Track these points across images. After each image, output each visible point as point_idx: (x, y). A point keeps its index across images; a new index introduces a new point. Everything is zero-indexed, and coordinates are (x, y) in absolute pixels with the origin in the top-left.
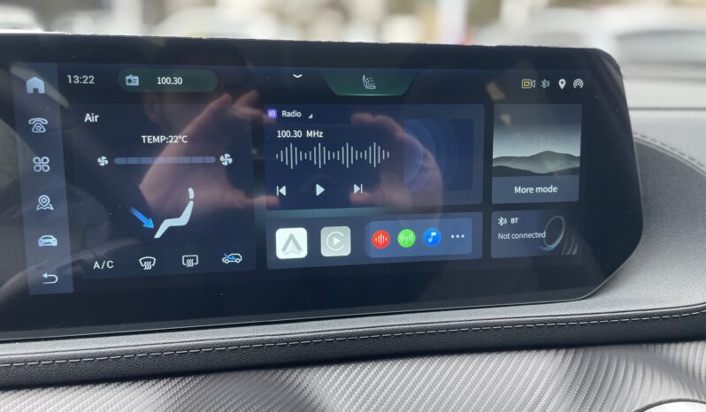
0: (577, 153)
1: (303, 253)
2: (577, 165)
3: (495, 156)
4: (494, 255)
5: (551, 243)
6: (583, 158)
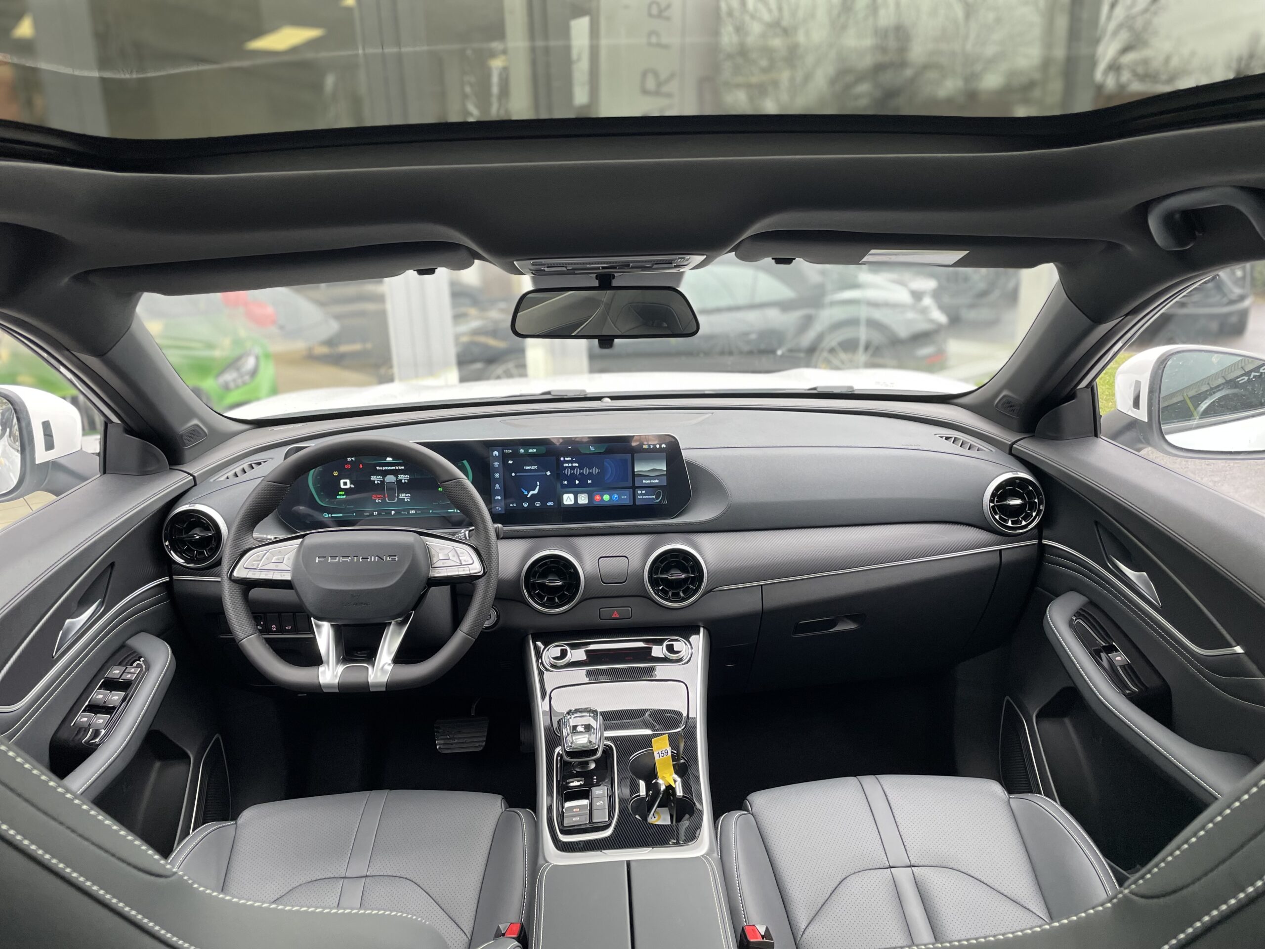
0: (665, 469)
1: (572, 502)
2: (665, 473)
3: (635, 470)
4: (637, 504)
5: (658, 499)
6: (667, 471)
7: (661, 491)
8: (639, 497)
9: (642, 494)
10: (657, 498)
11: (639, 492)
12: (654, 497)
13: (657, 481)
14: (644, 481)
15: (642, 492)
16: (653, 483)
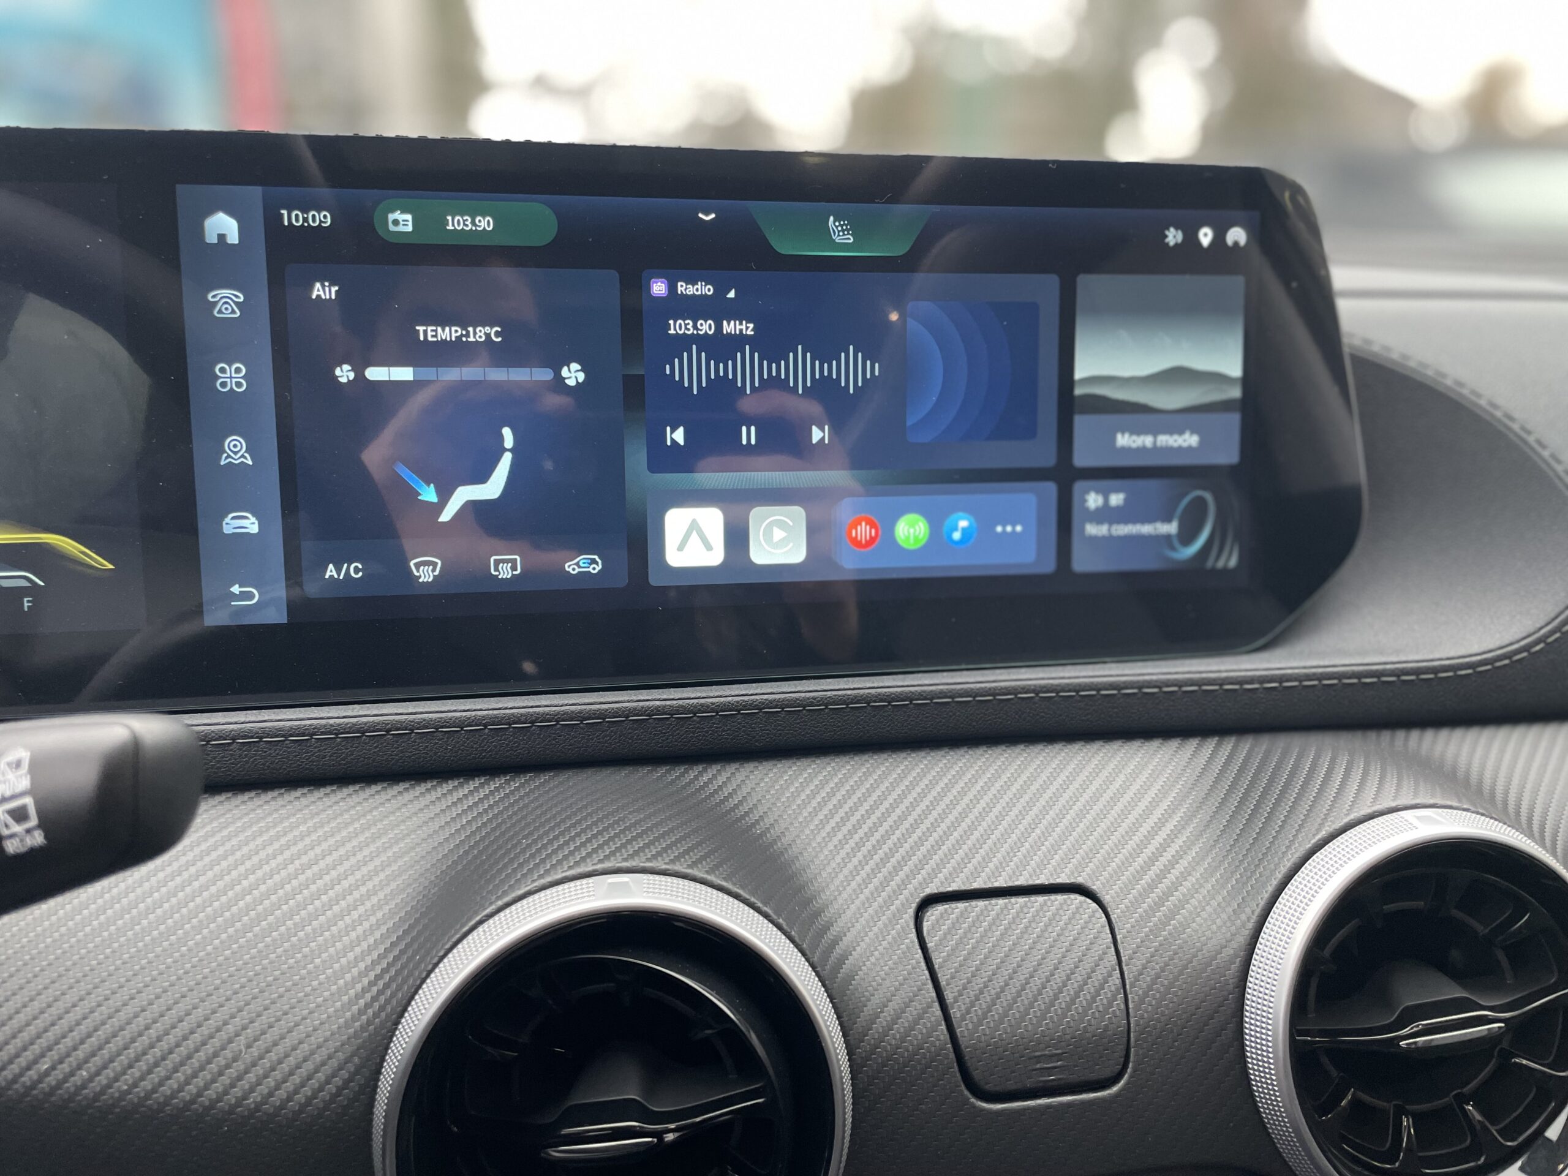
7: (1208, 496)
8: (1092, 529)
9: (1105, 515)
10: (1187, 535)
11: (1094, 501)
12: (1171, 528)
13: (1190, 440)
14: (1123, 440)
15: (1106, 500)
16: (1169, 450)
